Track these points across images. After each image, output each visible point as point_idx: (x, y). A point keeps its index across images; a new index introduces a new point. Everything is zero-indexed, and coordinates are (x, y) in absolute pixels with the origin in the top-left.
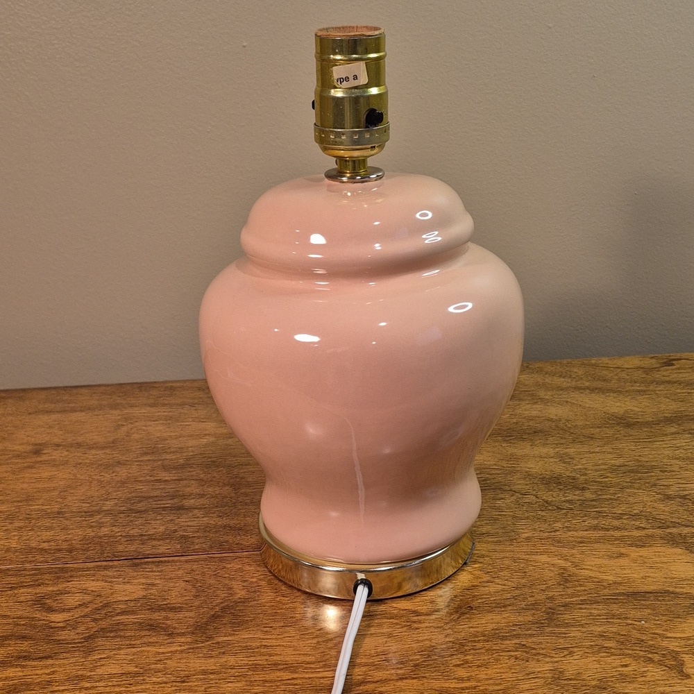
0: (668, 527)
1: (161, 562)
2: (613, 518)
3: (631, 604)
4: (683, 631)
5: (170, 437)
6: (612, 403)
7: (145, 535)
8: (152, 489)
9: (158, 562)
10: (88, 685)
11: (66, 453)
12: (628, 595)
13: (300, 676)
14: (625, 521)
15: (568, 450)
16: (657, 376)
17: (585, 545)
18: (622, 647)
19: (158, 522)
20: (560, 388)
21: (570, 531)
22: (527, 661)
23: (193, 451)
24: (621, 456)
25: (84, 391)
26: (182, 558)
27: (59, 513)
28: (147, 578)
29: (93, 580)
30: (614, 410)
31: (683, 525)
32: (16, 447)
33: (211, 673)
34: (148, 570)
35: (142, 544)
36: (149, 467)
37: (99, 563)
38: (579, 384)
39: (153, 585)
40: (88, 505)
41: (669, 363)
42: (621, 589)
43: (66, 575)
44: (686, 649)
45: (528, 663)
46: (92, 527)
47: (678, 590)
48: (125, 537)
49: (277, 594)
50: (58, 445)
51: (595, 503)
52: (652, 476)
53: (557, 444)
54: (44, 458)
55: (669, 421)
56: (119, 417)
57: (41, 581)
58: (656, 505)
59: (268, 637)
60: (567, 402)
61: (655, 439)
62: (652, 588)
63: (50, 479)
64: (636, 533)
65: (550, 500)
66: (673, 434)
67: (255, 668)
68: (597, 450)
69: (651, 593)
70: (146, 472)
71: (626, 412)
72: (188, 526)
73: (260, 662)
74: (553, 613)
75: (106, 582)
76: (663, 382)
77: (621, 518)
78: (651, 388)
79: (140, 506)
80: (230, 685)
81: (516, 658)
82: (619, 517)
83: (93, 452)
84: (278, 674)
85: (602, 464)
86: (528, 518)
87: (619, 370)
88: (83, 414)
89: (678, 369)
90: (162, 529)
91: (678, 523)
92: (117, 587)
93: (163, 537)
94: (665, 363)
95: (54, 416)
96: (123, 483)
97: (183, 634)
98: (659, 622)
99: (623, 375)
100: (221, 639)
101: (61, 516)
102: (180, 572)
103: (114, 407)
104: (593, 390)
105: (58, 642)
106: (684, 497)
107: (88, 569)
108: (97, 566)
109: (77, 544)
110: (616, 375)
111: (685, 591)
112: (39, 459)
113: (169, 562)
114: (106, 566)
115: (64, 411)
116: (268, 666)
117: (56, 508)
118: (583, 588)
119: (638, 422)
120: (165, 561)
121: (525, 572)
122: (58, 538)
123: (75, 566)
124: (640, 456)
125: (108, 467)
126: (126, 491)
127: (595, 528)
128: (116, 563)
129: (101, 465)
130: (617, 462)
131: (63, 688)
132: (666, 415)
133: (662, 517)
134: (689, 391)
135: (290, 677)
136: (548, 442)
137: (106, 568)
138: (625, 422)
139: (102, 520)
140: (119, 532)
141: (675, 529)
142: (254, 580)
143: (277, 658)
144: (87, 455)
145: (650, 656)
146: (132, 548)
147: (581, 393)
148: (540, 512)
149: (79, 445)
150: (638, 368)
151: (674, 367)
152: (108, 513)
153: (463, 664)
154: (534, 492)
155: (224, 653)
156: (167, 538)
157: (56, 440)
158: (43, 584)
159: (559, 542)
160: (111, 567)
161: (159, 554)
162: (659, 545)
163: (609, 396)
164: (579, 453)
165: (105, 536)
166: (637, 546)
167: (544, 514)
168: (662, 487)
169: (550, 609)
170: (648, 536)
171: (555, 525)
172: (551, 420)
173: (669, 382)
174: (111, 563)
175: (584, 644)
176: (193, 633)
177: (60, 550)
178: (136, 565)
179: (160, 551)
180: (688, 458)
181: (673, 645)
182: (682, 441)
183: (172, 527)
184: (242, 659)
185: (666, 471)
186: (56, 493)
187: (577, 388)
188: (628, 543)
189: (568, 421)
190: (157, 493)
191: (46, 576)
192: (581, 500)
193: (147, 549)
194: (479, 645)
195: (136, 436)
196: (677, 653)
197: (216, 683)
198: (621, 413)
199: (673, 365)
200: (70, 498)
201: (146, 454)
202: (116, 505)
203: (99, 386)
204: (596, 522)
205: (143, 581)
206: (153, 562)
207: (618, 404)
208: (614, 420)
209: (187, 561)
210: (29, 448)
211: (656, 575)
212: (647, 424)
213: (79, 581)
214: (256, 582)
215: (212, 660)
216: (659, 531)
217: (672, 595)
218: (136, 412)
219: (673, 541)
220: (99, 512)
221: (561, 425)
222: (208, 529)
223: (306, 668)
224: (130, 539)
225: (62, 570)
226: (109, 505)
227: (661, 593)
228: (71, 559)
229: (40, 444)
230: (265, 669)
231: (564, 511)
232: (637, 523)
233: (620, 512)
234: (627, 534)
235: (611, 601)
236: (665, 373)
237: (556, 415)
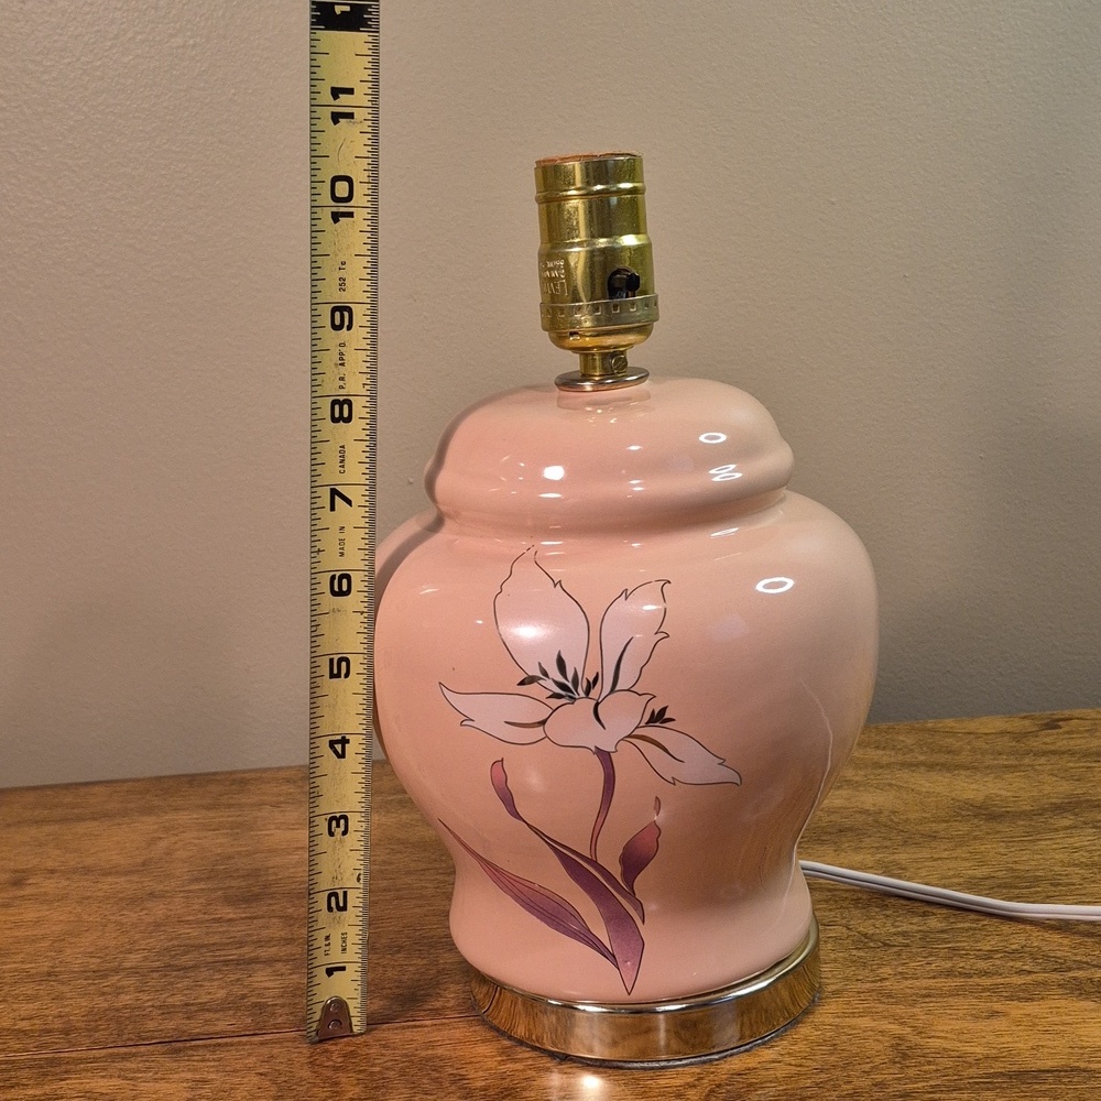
0: (1070, 969)
1: (219, 1045)
2: (977, 957)
3: (1017, 1090)
5: (239, 853)
6: (966, 785)
7: (192, 1005)
8: (207, 934)
9: (215, 1045)
11: (66, 883)
12: (1010, 1076)
14: (998, 962)
15: (896, 857)
16: (1035, 743)
17: (934, 999)
19: (216, 983)
20: (877, 765)
21: (906, 979)
23: (276, 874)
24: (982, 863)
25: (96, 789)
26: (256, 1039)
27: (49, 974)
28: (195, 1070)
29: (103, 1077)
30: (969, 795)
31: (1094, 966)
34: (196, 1058)
35: (188, 1018)
36: (202, 900)
37: (115, 1050)
38: (908, 758)
39: (205, 1081)
40: (99, 960)
41: (1053, 725)
42: (998, 1067)
43: (58, 1070)
46: (104, 994)
47: (1093, 1066)
48: (160, 1007)
49: (415, 1090)
50: (52, 871)
51: (945, 936)
52: (1038, 892)
53: (877, 848)
54: (28, 891)
55: (1059, 809)
56: (156, 827)
57: (14, 1081)
60: (890, 785)
61: (1038, 837)
62: (1050, 1064)
63: (37, 922)
64: (1018, 980)
65: (870, 932)
66: (1067, 828)
68: (945, 854)
69: (1048, 1071)
70: (196, 907)
71: (988, 798)
72: (265, 988)
75: (126, 1078)
76: (1044, 753)
77: (992, 958)
78: (1026, 761)
79: (186, 960)
82: (988, 956)
83: (110, 879)
85: (954, 876)
86: (835, 961)
87: (972, 736)
88: (96, 823)
89: (1068, 733)
90: (222, 993)
91: (1087, 963)
92: (143, 1086)
93: (222, 1007)
94: (1047, 724)
95: (47, 829)
96: (158, 925)
99: (980, 744)
101: (54, 978)
102: (252, 1060)
103: (149, 811)
104: (931, 767)
107: (95, 1060)
108: (111, 1055)
109: (78, 1021)
110: (969, 743)
112: (21, 893)
113: (232, 1045)
114: (125, 1054)
115: (64, 820)
117: (45, 966)
118: (934, 1067)
119: (1008, 812)
120: (226, 1044)
121: (835, 1045)
122: (47, 1012)
123: (74, 1055)
124: (1016, 862)
125: (134, 901)
126: (162, 937)
127: (949, 973)
128: (143, 1049)
129: (122, 899)
130: (979, 873)
132: (1054, 801)
133: (1059, 954)
134: (1089, 765)
136: (863, 845)
137: (125, 1057)
138: (989, 813)
139: (124, 983)
140: (149, 1000)
141: (1081, 972)
142: (377, 1069)
144: (100, 885)
146: (171, 1025)
147: (913, 771)
148: (854, 952)
149: (87, 870)
150: (1003, 733)
151: (1061, 731)
152: (134, 971)
154: (844, 922)
156: (230, 1009)
157: (50, 864)
158: (18, 1084)
159: (890, 996)
160: (134, 1055)
161: (217, 1033)
162: (1056, 997)
163: (959, 775)
164: (915, 861)
165: (125, 1007)
166: (1019, 999)
167: (862, 954)
170: (1037, 984)
171: (881, 971)
172: (866, 812)
173: (1053, 753)
174: (134, 1050)
177: (49, 1031)
178: (178, 1051)
179: (218, 1029)
180: (1094, 864)
182: (1085, 838)
183: (238, 990)
185: (1059, 884)
186: (46, 944)
187: (904, 765)
188: (1004, 994)
189: (894, 812)
190: (215, 939)
191: (25, 1073)
192: (921, 931)
193: (195, 1026)
195: (181, 854)
198: (980, 797)
199: (1060, 727)
200: (69, 951)
201: (197, 880)
202: (146, 958)
203: (124, 781)
204: (948, 964)
205: (189, 1075)
206: (205, 1046)
207: (974, 786)
208: (968, 810)
209: (262, 1043)
210: (5, 876)
211: (1055, 1043)
212: (1024, 815)
213: (79, 1078)
214: (379, 1072)
216: (1056, 976)
217: (1085, 1074)
218: (183, 818)
219: (1079, 990)
220: (116, 971)
221: (883, 819)
222: (299, 993)
224: (167, 1011)
225: (52, 1062)
226: (133, 960)
227: (1066, 1071)
228: (67, 1045)
229: (23, 871)
231: (895, 949)
232: (1018, 964)
233: (989, 948)
234: (1002, 981)
235: (982, 1085)
236: (1047, 740)
237: (874, 805)
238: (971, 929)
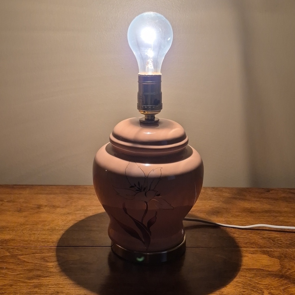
3: (248, 272)
4: (265, 282)
5: (87, 205)
10: (62, 286)
11: (49, 209)
12: (247, 269)
14: (248, 245)
15: (229, 220)
16: (264, 195)
18: (244, 286)
19: (83, 235)
27: (48, 229)
30: (247, 206)
31: (268, 248)
32: (31, 206)
35: (78, 242)
38: (235, 196)
39: (82, 255)
40: (58, 227)
41: (268, 191)
43: (52, 250)
44: (265, 288)
47: (264, 269)
50: (46, 206)
51: (238, 238)
53: (226, 217)
54: (41, 210)
56: (68, 197)
58: (259, 240)
60: (230, 202)
62: (255, 268)
66: (267, 216)
70: (78, 217)
71: (251, 207)
72: (94, 237)
75: (66, 253)
78: (261, 199)
79: (77, 229)
82: (246, 243)
83: (59, 209)
87: (250, 192)
88: (54, 195)
89: (272, 193)
90: (85, 237)
91: (266, 247)
92: (70, 256)
93: (85, 240)
95: (44, 195)
96: (70, 220)
98: (257, 279)
103: (66, 193)
104: (240, 199)
105: (51, 272)
106: (269, 238)
107: (59, 249)
108: (62, 248)
109: (55, 240)
110: (249, 194)
111: (266, 269)
112: (40, 210)
115: (47, 194)
119: (255, 211)
122: (48, 238)
125: (65, 214)
126: (71, 223)
128: (69, 247)
129: (62, 214)
131: (53, 287)
132: (266, 210)
134: (275, 202)
136: (223, 216)
137: (66, 249)
140: (70, 237)
141: (265, 249)
144: (57, 210)
145: (253, 289)
146: (74, 243)
147: (236, 200)
149: (54, 206)
150: (257, 192)
154: (217, 233)
157: (45, 204)
162: (259, 254)
163: (246, 202)
164: (234, 221)
165: (65, 238)
166: (251, 254)
167: (220, 241)
168: (262, 234)
171: (224, 245)
172: (224, 208)
177: (49, 242)
178: (77, 248)
179: (85, 244)
181: (261, 286)
183: (88, 237)
186: (46, 222)
189: (230, 209)
191: (45, 250)
193: (80, 244)
195: (74, 204)
196: (262, 289)
198: (249, 208)
199: (270, 192)
200: (51, 225)
201: (78, 211)
203: (60, 185)
205: (79, 254)
206: (82, 248)
209: (94, 248)
210: (36, 206)
211: (257, 263)
212: (259, 212)
216: (260, 249)
217: (262, 270)
218: (74, 196)
219: (264, 253)
220: (62, 230)
221: (228, 210)
222: (101, 238)
226: (65, 228)
227: (258, 269)
229: (40, 205)
232: (252, 246)
234: (248, 249)
236: (266, 195)
237: (226, 207)
238: (243, 237)
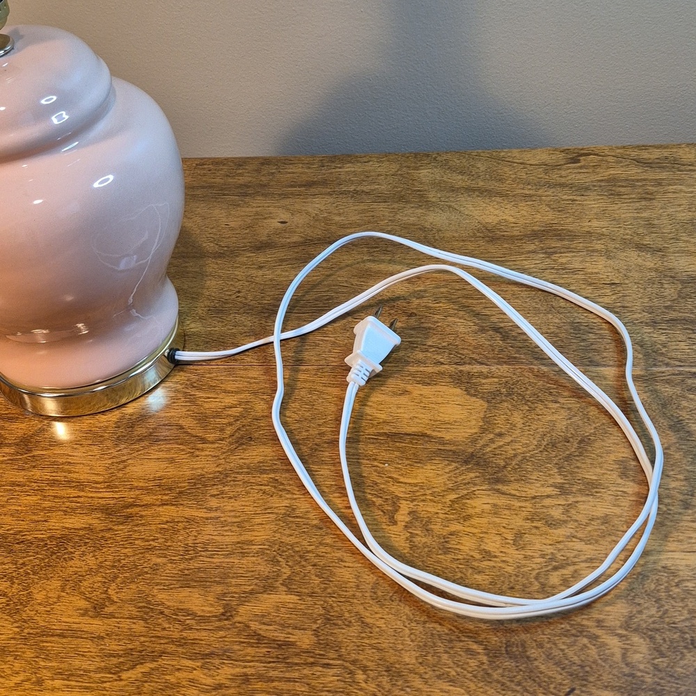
0: (464, 364)
2: (421, 350)
3: (386, 445)
4: (416, 477)
6: (492, 210)
12: (389, 435)
13: (85, 494)
14: (429, 355)
16: (555, 177)
20: (453, 189)
22: (272, 496)
30: (490, 219)
33: (18, 485)
41: (576, 159)
42: (387, 429)
44: (408, 496)
45: (271, 498)
47: (434, 434)
51: (412, 332)
58: (466, 337)
59: (75, 454)
60: (450, 207)
62: (413, 430)
64: (431, 369)
66: (529, 252)
67: (53, 483)
69: (409, 435)
73: (59, 478)
74: (316, 450)
76: (556, 185)
77: (427, 351)
78: (540, 192)
80: (28, 498)
81: (264, 493)
84: (70, 491)
87: (522, 166)
89: (581, 167)
91: (476, 360)
94: (573, 159)
97: (9, 445)
98: (400, 466)
99: (522, 173)
100: (36, 453)
106: (497, 330)
110: (516, 173)
111: (439, 435)
116: (63, 483)
119: (504, 236)
121: (314, 405)
133: (465, 352)
134: (575, 198)
135: (76, 495)
138: (493, 236)
143: (75, 475)
145: (374, 499)
151: (577, 165)
153: (218, 495)
155: (34, 467)
162: (444, 384)
166: (424, 384)
169: (316, 444)
175: (326, 483)
176: (17, 445)
184: (47, 475)
187: (470, 190)
188: (418, 379)
189: (439, 231)
194: (240, 477)
196: (399, 498)
197: (18, 495)
208: (482, 232)
211: (423, 416)
212: (512, 239)
215: (23, 473)
216: (452, 368)
217: (426, 439)
219: (458, 380)
223: (93, 488)
227: (418, 436)
230: (60, 485)
232: (439, 357)
233: (430, 344)
234: (423, 369)
235: (372, 441)
236: (565, 173)
237: (431, 224)
